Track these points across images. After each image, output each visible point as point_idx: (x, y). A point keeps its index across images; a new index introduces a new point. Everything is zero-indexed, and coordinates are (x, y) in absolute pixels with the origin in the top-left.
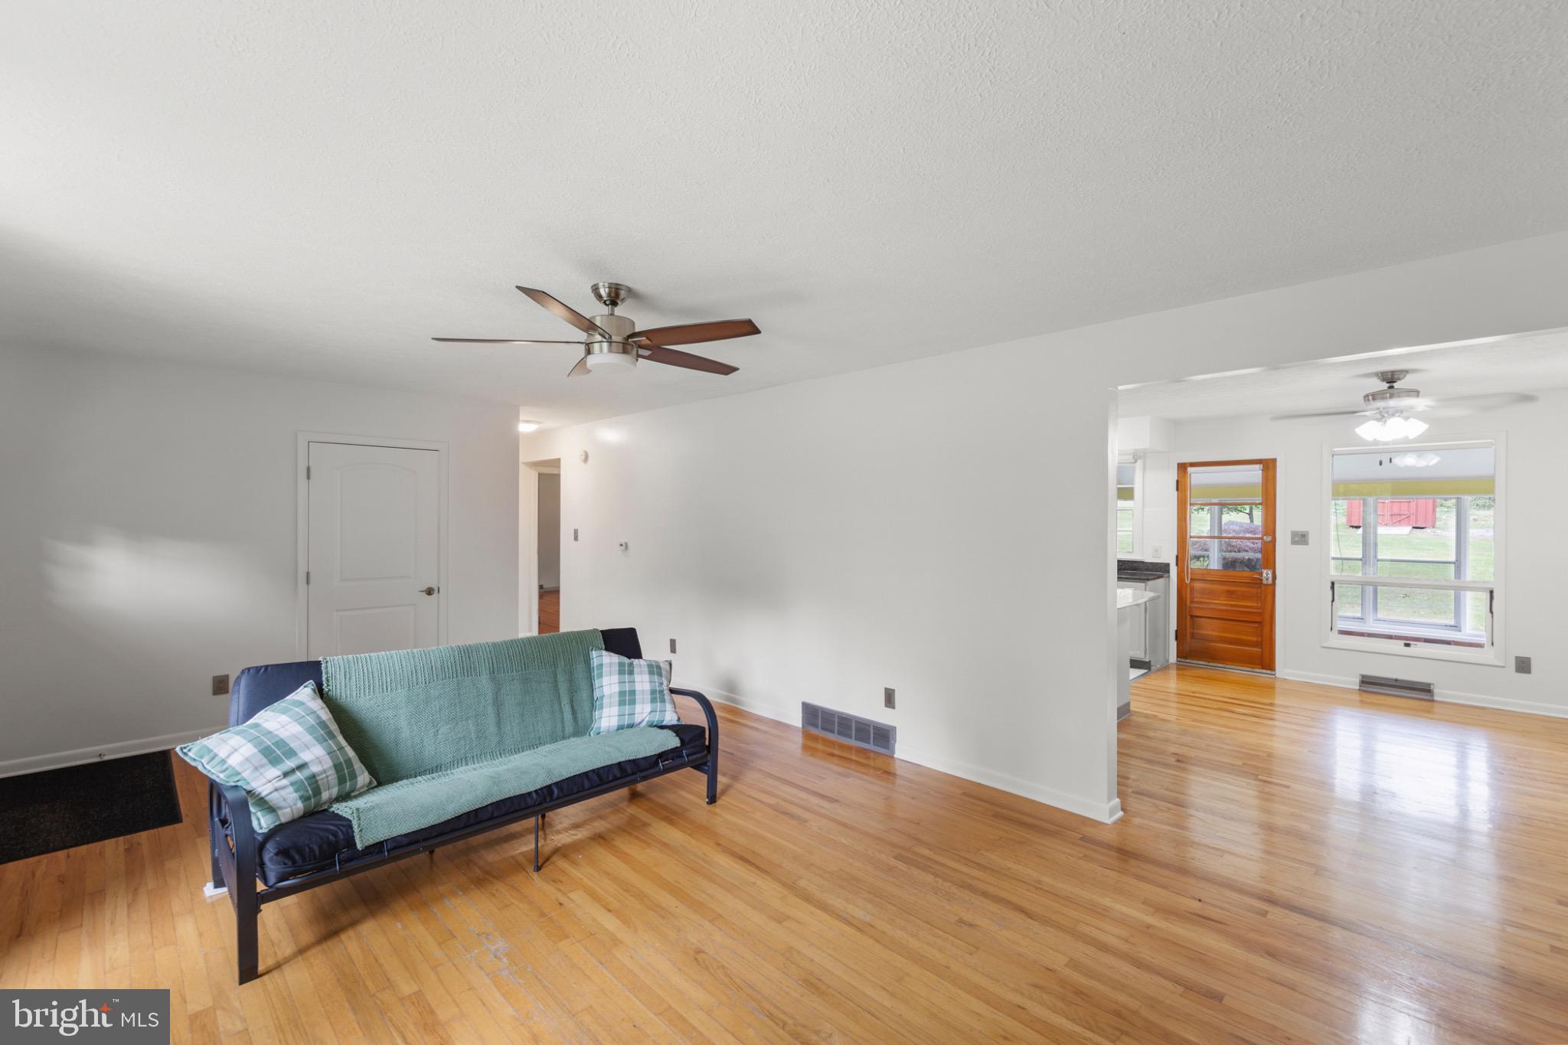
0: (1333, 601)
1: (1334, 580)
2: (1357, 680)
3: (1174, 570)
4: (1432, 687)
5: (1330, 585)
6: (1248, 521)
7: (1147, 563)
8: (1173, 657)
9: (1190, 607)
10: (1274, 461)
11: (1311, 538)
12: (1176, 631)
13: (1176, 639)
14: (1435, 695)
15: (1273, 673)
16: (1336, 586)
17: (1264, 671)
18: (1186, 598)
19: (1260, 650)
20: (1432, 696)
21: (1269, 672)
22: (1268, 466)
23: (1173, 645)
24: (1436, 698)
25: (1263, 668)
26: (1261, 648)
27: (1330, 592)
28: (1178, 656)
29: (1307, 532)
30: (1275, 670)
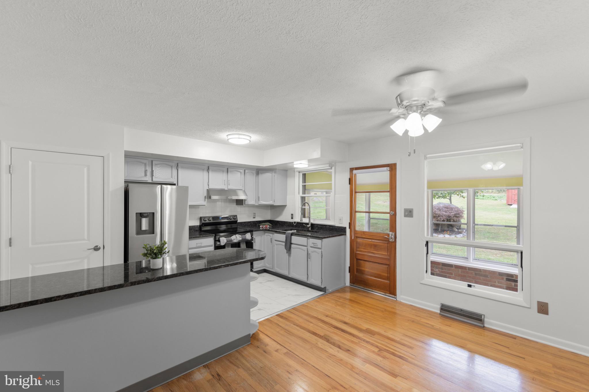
0: (427, 253)
1: (427, 240)
2: (439, 307)
3: (348, 231)
4: (483, 317)
5: (425, 243)
6: (449, 202)
7: (336, 226)
8: (348, 283)
9: (356, 253)
10: (395, 165)
11: (415, 213)
12: (349, 267)
13: (349, 272)
14: (485, 322)
15: (395, 297)
16: (429, 244)
17: (391, 295)
18: (354, 248)
19: (389, 282)
20: (483, 323)
21: (393, 296)
22: (392, 168)
23: (348, 275)
24: (486, 325)
25: (390, 294)
26: (390, 281)
27: (425, 248)
28: (350, 282)
29: (412, 209)
30: (396, 296)
